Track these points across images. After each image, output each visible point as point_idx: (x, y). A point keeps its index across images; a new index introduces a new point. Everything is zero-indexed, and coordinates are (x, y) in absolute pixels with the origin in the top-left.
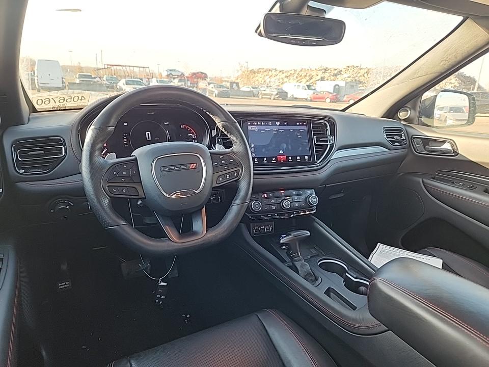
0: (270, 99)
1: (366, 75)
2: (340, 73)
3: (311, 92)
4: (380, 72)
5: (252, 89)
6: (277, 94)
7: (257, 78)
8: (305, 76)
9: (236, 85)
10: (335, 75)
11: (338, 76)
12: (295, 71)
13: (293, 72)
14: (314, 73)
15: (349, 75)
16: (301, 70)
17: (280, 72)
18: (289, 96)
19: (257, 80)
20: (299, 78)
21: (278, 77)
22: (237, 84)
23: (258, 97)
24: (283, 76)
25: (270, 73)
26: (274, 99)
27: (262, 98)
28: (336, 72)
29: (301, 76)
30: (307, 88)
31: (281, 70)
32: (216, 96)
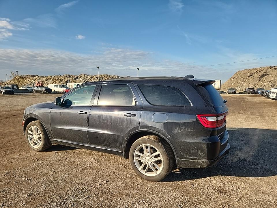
0: (41, 93)
1: (91, 79)
2: (77, 78)
3: (65, 89)
4: (98, 77)
5: (27, 89)
6: (45, 91)
7: (25, 81)
8: (58, 79)
9: (16, 87)
10: (75, 79)
11: (77, 80)
12: (51, 76)
13: (50, 77)
14: (62, 78)
15: (83, 79)
16: (55, 76)
17: (41, 77)
18: (52, 91)
19: (26, 82)
20: (54, 81)
21: (40, 80)
22: (16, 85)
23: (33, 92)
24: (44, 79)
25: (34, 78)
26: (44, 93)
27: (35, 93)
28: (75, 77)
29: (55, 79)
30: (62, 87)
31: (42, 76)
32: (3, 94)
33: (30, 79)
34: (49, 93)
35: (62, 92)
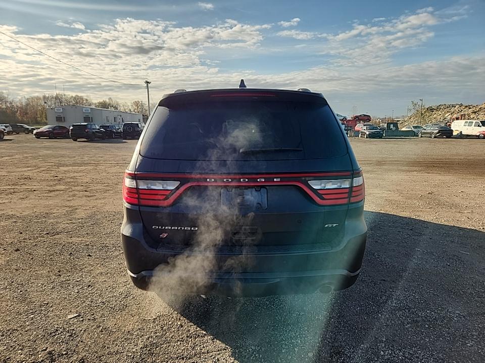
0: (431, 137)
6: (438, 133)
7: (435, 116)
17: (466, 107)
23: (418, 136)
25: (452, 110)
26: (435, 137)
27: (421, 137)
30: (481, 125)
31: (467, 105)
32: (367, 138)
33: (443, 113)
34: (447, 137)
35: (476, 136)
